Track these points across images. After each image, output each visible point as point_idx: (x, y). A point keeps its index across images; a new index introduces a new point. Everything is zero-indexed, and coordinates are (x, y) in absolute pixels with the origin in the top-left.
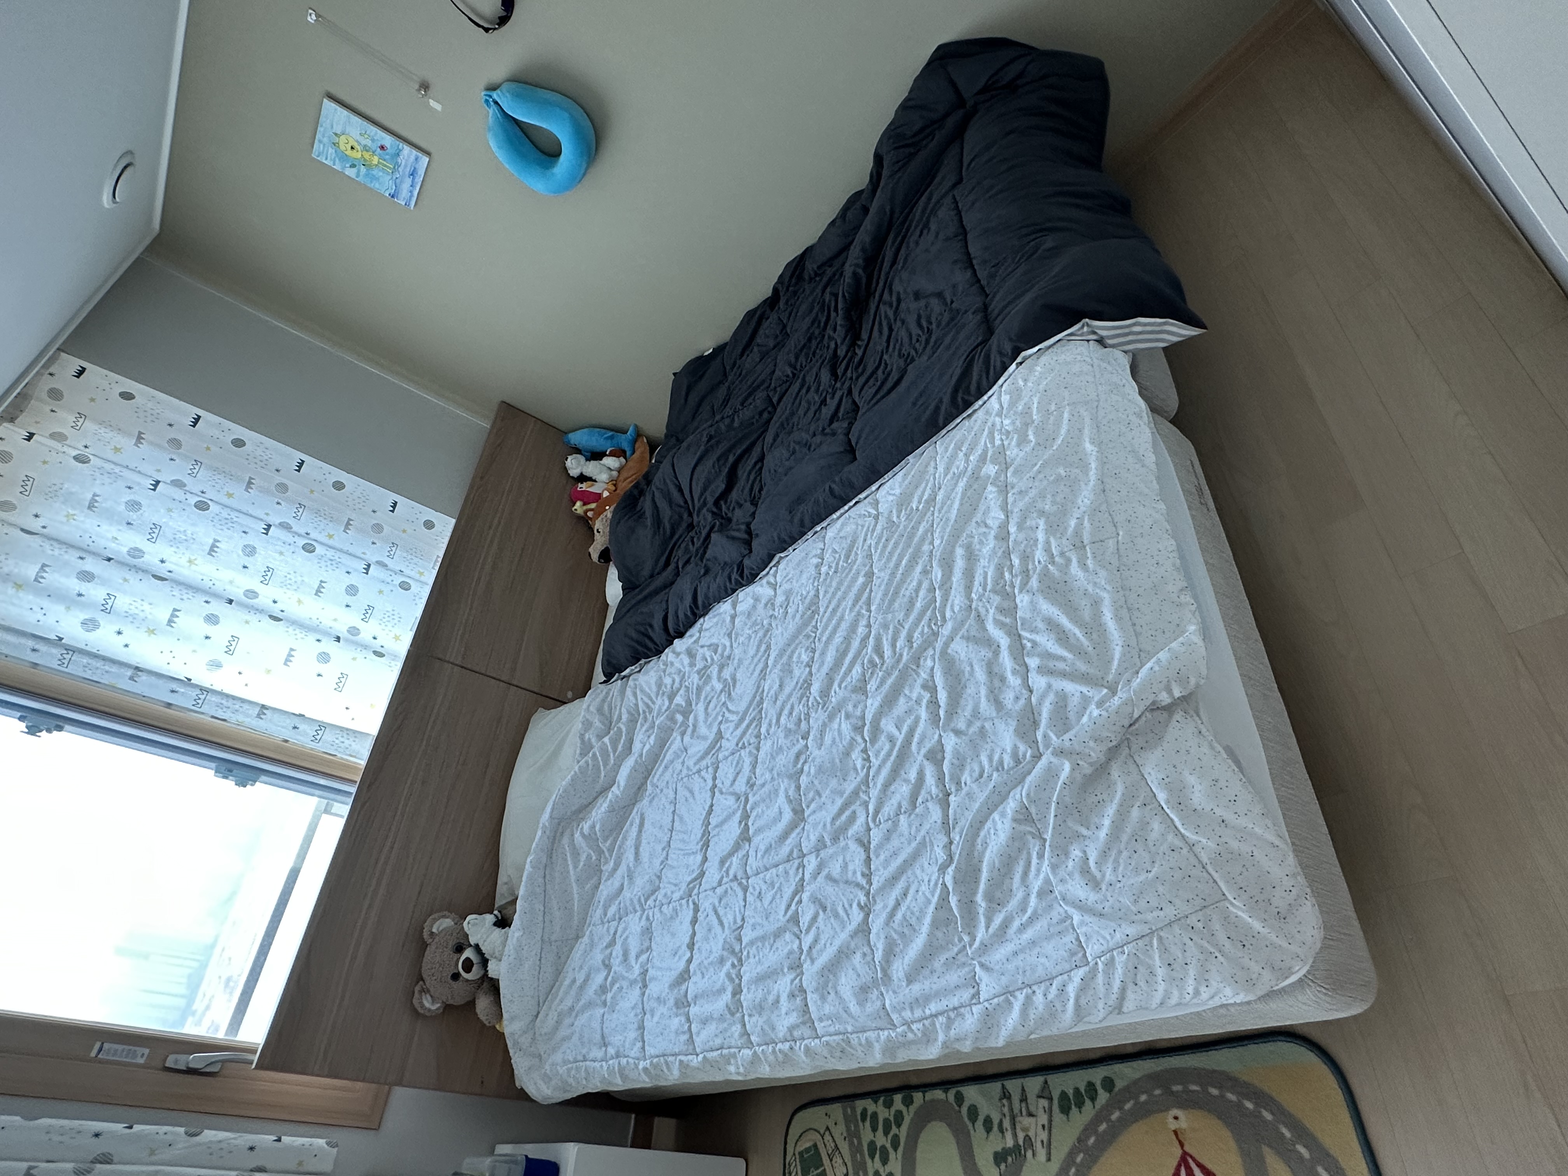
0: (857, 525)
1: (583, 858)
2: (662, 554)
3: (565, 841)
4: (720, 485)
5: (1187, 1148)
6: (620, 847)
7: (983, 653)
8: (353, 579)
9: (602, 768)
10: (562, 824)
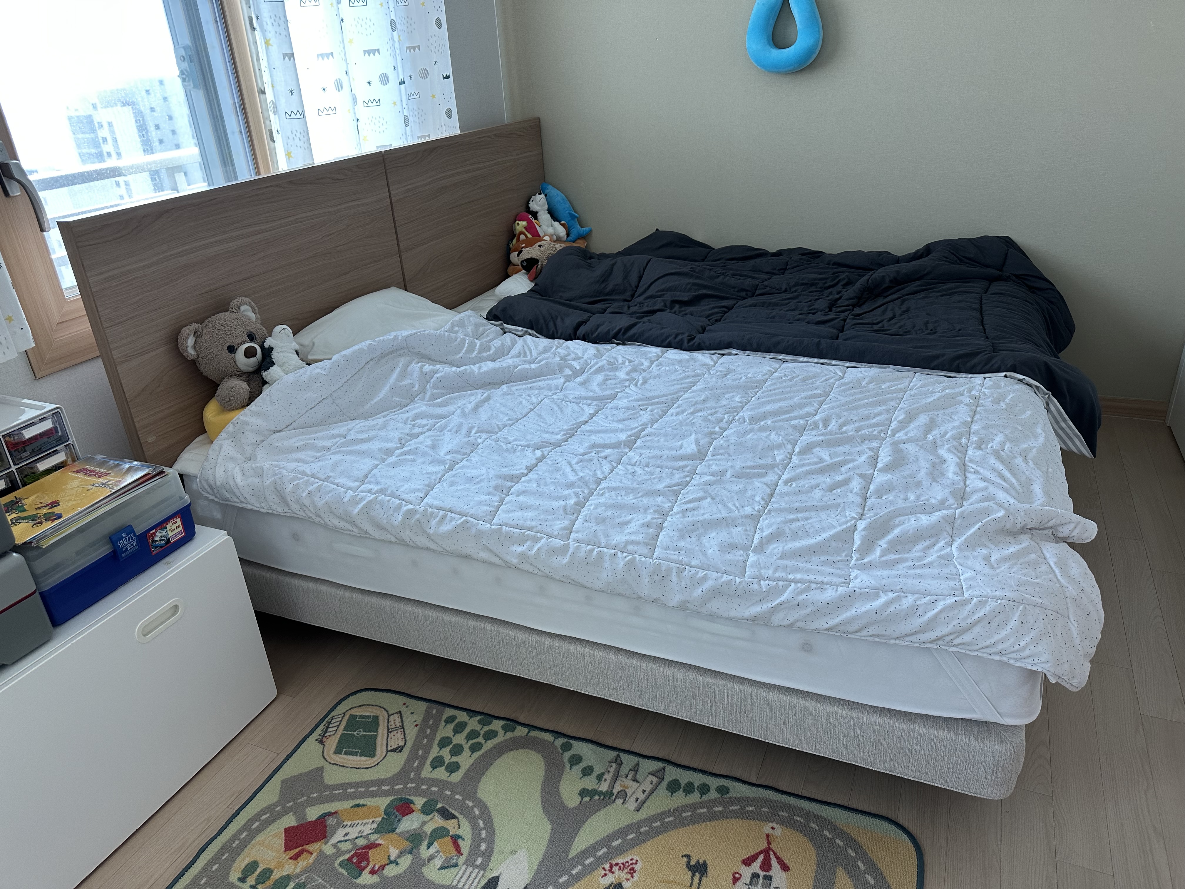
0: (822, 372)
1: (407, 381)
2: (591, 297)
3: (402, 361)
4: (685, 297)
5: (773, 846)
6: (451, 398)
7: (931, 458)
8: (392, 75)
9: (463, 351)
10: (405, 351)
